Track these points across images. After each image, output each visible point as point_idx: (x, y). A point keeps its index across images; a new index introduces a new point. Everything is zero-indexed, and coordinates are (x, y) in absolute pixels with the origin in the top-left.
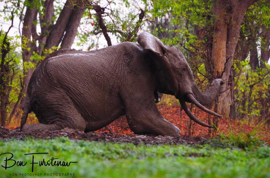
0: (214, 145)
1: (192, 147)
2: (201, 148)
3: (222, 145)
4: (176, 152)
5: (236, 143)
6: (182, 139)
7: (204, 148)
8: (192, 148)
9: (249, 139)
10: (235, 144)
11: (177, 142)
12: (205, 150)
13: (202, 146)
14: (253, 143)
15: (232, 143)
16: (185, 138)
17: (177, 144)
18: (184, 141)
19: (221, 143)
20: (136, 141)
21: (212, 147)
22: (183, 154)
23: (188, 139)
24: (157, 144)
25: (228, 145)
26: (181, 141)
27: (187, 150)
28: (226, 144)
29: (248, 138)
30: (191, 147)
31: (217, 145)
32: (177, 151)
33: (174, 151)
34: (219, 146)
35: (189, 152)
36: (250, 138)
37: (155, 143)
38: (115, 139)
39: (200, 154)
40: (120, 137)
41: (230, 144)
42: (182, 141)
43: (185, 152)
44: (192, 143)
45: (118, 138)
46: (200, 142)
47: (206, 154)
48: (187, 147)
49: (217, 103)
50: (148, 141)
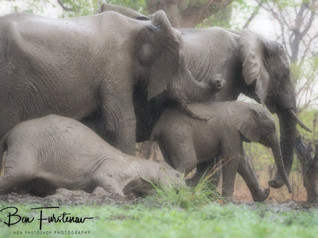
0: (149, 204)
1: (120, 207)
2: (132, 209)
3: (159, 204)
4: (98, 215)
5: (177, 201)
6: (110, 198)
7: (135, 209)
8: (118, 209)
9: (193, 196)
10: (175, 204)
11: (102, 202)
12: (136, 211)
13: (133, 206)
14: (199, 201)
15: (172, 202)
16: (114, 197)
17: (102, 204)
18: (111, 200)
19: (158, 202)
20: (49, 202)
21: (146, 207)
22: (107, 216)
23: (117, 198)
24: (76, 205)
25: (167, 204)
26: (107, 201)
27: (112, 212)
28: (164, 203)
29: (193, 194)
30: (118, 207)
31: (153, 204)
32: (99, 213)
33: (96, 213)
34: (155, 206)
35: (115, 214)
36: (194, 194)
37: (74, 204)
38: (21, 200)
39: (129, 217)
40: (28, 198)
41: (169, 203)
42: (109, 200)
43: (110, 214)
44: (121, 202)
45: (25, 199)
46: (132, 201)
47: (136, 216)
48: (114, 208)
49: (156, 151)
50: (65, 201)
